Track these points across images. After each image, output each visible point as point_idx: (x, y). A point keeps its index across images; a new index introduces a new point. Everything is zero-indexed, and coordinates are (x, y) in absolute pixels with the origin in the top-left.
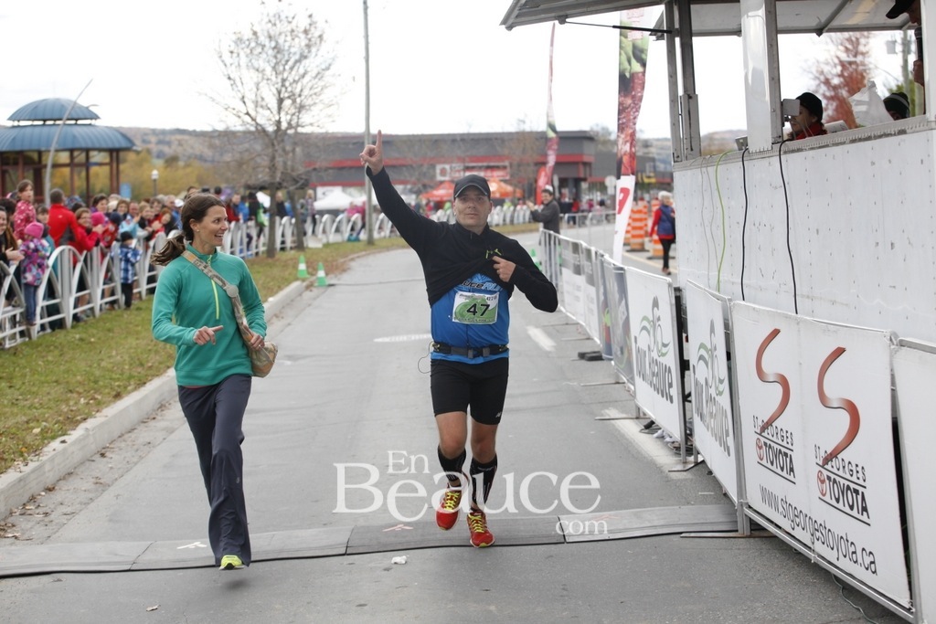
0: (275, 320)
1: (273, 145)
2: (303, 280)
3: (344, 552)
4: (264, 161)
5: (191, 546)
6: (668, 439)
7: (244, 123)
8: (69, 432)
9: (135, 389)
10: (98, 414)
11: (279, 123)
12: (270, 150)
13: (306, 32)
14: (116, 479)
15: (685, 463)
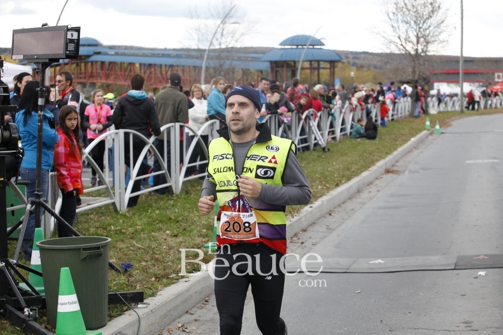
0: (414, 150)
1: (414, 61)
2: (428, 130)
3: (453, 267)
4: (410, 69)
5: (377, 262)
7: (399, 49)
8: (314, 202)
9: (346, 182)
10: (328, 194)
11: (417, 50)
12: (412, 64)
13: (431, 4)
14: (337, 227)
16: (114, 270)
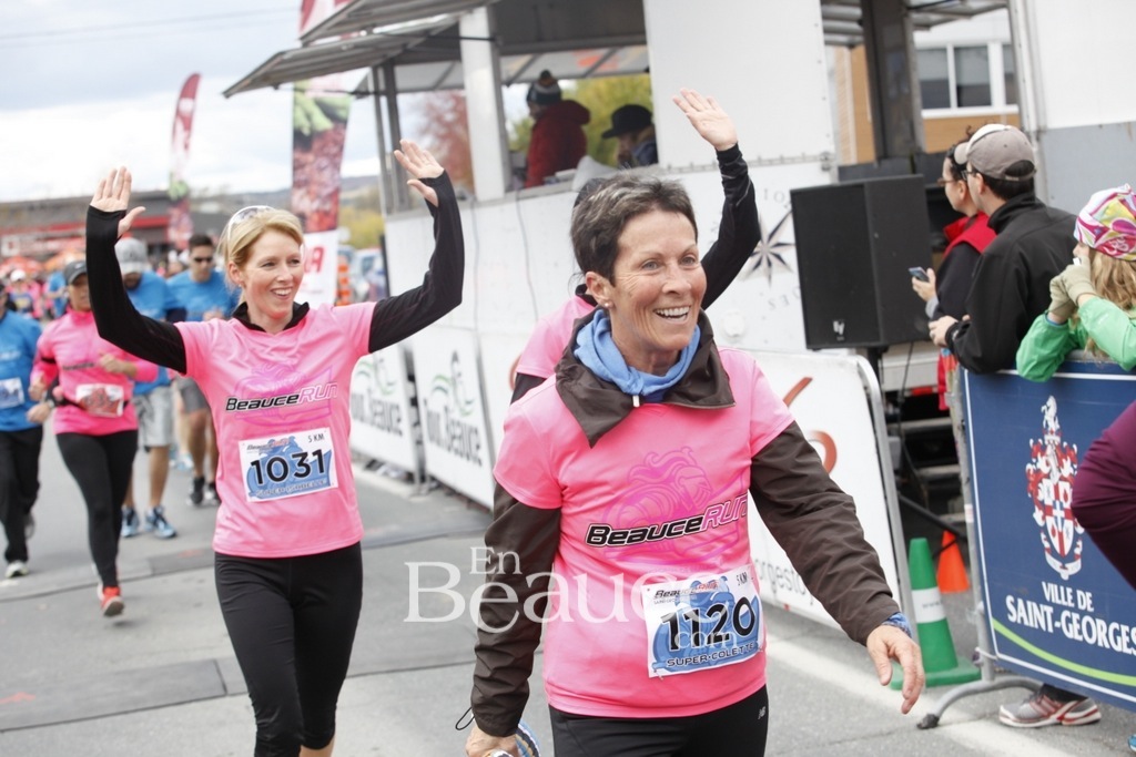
6: (394, 474)
15: (420, 490)
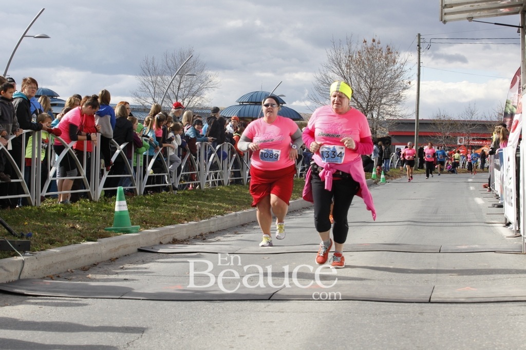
2: (374, 179)
13: (386, 58)
15: (516, 235)
16: (12, 234)
